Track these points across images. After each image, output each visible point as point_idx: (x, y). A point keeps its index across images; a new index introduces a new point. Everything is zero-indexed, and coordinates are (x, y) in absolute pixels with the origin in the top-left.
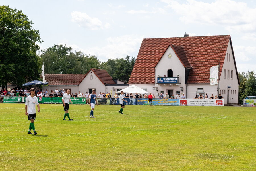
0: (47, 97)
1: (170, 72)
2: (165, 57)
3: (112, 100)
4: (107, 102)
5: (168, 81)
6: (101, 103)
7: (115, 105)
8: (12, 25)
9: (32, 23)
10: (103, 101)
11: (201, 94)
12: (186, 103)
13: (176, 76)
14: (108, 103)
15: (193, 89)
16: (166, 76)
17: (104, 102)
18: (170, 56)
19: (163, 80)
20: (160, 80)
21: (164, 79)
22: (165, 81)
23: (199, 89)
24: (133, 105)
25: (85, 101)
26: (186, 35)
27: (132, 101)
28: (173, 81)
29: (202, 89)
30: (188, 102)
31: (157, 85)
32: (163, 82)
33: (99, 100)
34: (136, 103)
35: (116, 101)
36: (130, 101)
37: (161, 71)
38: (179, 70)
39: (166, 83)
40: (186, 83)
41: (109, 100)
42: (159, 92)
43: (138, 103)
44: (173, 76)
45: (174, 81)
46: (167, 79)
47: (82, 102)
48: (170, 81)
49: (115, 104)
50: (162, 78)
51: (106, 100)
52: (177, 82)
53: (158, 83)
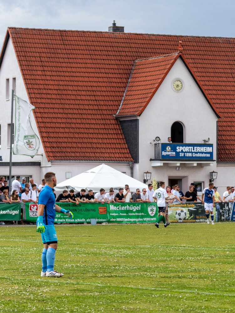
3: (222, 209)
5: (190, 155)
6: (195, 219)
7: (228, 222)
10: (200, 211)
19: (176, 152)
21: (177, 148)
22: (182, 155)
25: (156, 214)
28: (201, 155)
32: (177, 158)
33: (191, 209)
35: (229, 210)
37: (154, 125)
38: (203, 126)
39: (186, 158)
45: (204, 155)
46: (186, 148)
47: (148, 216)
48: (194, 155)
49: (227, 220)
50: (174, 147)
52: (213, 157)
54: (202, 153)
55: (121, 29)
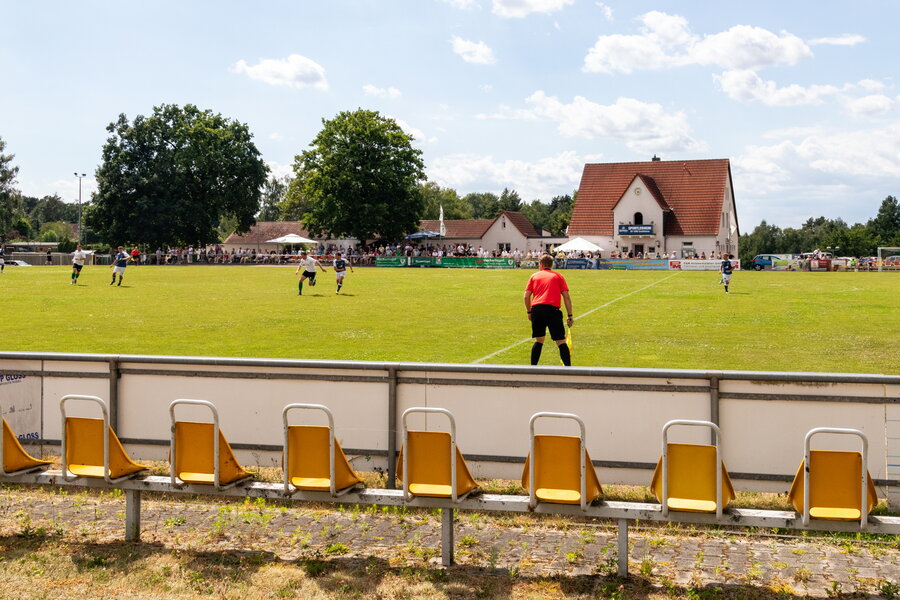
0: (451, 258)
1: (638, 218)
2: (631, 193)
8: (384, 141)
9: (412, 139)
11: (688, 251)
12: (679, 266)
13: (649, 224)
15: (676, 243)
16: (633, 223)
18: (638, 192)
19: (628, 230)
20: (624, 230)
21: (630, 228)
22: (631, 231)
23: (685, 244)
24: (592, 269)
25: (513, 264)
26: (655, 159)
27: (591, 263)
28: (643, 231)
29: (691, 244)
30: (682, 265)
31: (617, 237)
32: (629, 233)
37: (623, 214)
38: (654, 214)
39: (633, 234)
40: (664, 235)
42: (620, 249)
44: (644, 223)
45: (646, 231)
46: (635, 228)
47: (509, 265)
48: (639, 232)
49: (563, 268)
50: (627, 227)
52: (651, 232)
53: (620, 233)
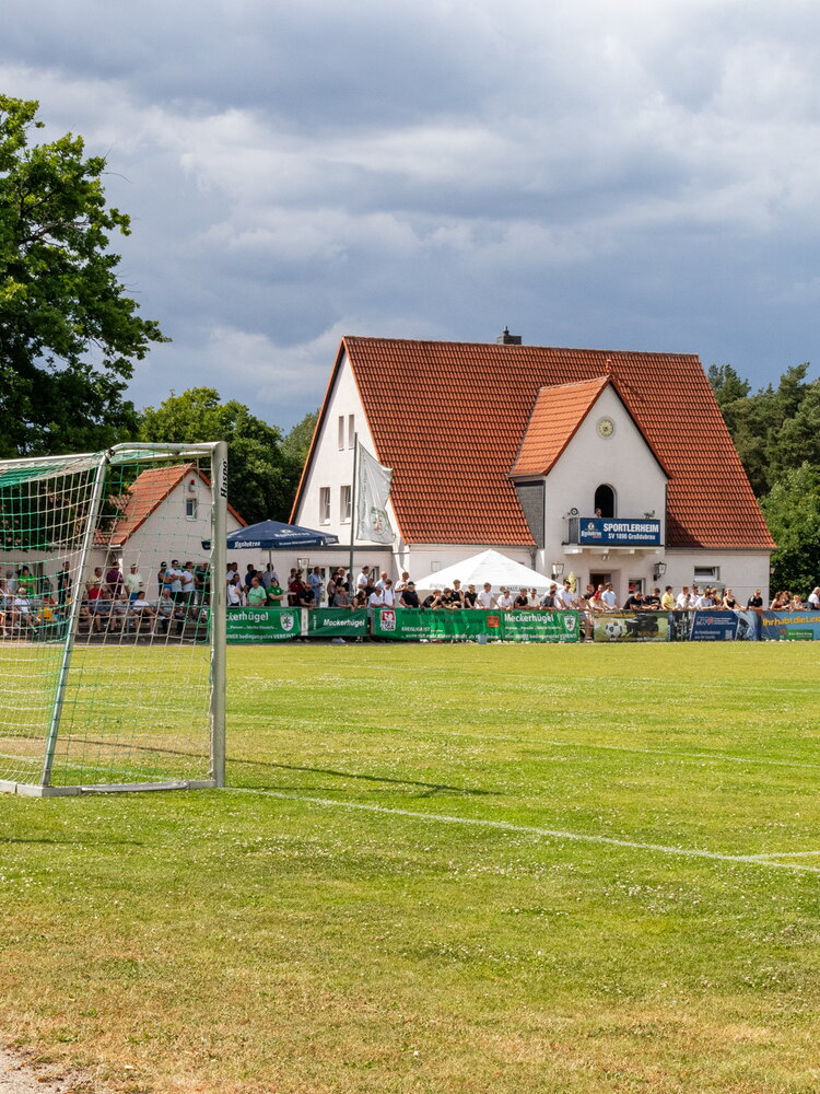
3: (677, 620)
4: (656, 628)
5: (624, 536)
6: (637, 636)
7: (686, 643)
10: (643, 624)
14: (662, 634)
17: (646, 628)
19: (603, 532)
20: (592, 532)
22: (611, 536)
24: (747, 639)
25: (576, 628)
26: (510, 339)
27: (744, 623)
28: (642, 537)
32: (604, 540)
33: (631, 620)
34: (760, 634)
35: (688, 623)
36: (739, 626)
38: (644, 488)
39: (616, 542)
41: (666, 620)
43: (766, 633)
44: (618, 515)
45: (646, 537)
46: (619, 527)
47: (564, 631)
48: (631, 537)
51: (655, 619)
53: (584, 542)
54: (643, 533)
55: (517, 340)
